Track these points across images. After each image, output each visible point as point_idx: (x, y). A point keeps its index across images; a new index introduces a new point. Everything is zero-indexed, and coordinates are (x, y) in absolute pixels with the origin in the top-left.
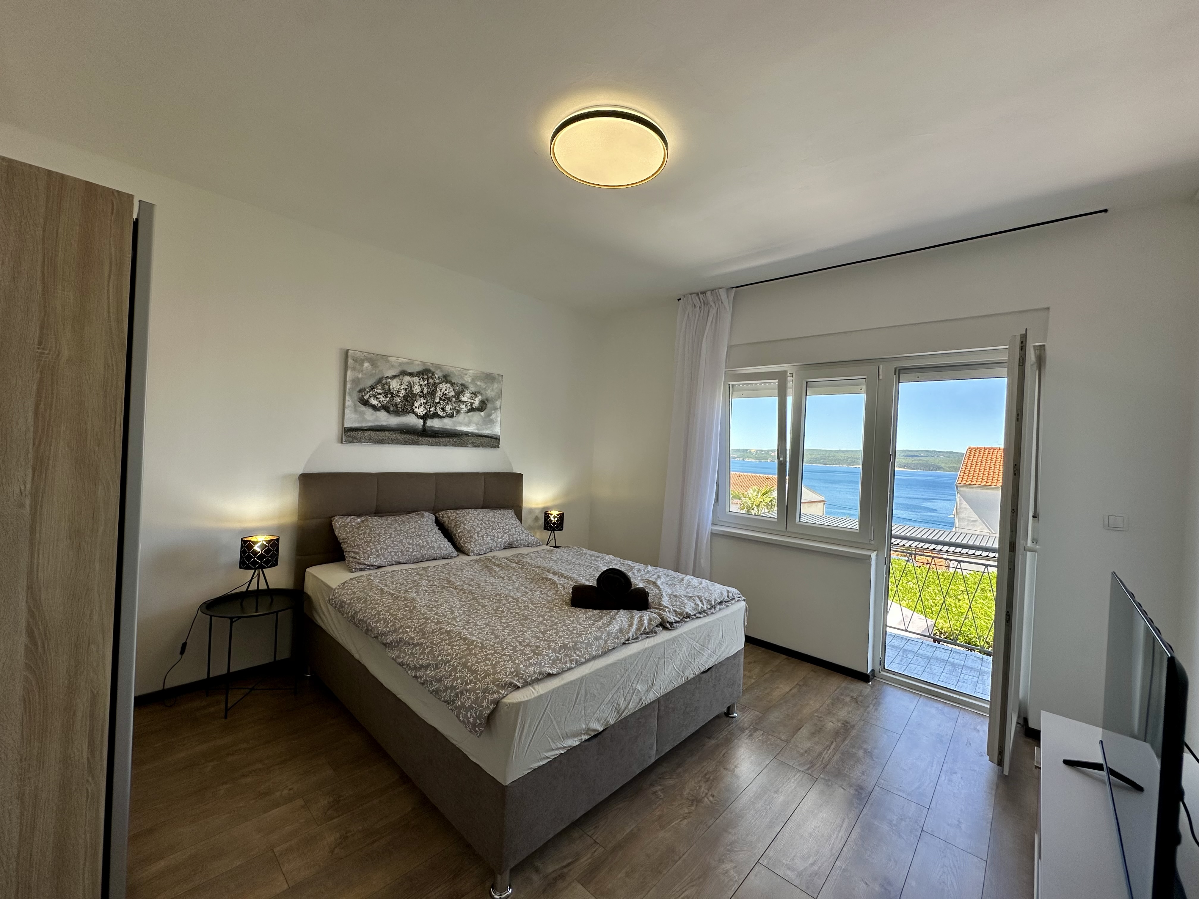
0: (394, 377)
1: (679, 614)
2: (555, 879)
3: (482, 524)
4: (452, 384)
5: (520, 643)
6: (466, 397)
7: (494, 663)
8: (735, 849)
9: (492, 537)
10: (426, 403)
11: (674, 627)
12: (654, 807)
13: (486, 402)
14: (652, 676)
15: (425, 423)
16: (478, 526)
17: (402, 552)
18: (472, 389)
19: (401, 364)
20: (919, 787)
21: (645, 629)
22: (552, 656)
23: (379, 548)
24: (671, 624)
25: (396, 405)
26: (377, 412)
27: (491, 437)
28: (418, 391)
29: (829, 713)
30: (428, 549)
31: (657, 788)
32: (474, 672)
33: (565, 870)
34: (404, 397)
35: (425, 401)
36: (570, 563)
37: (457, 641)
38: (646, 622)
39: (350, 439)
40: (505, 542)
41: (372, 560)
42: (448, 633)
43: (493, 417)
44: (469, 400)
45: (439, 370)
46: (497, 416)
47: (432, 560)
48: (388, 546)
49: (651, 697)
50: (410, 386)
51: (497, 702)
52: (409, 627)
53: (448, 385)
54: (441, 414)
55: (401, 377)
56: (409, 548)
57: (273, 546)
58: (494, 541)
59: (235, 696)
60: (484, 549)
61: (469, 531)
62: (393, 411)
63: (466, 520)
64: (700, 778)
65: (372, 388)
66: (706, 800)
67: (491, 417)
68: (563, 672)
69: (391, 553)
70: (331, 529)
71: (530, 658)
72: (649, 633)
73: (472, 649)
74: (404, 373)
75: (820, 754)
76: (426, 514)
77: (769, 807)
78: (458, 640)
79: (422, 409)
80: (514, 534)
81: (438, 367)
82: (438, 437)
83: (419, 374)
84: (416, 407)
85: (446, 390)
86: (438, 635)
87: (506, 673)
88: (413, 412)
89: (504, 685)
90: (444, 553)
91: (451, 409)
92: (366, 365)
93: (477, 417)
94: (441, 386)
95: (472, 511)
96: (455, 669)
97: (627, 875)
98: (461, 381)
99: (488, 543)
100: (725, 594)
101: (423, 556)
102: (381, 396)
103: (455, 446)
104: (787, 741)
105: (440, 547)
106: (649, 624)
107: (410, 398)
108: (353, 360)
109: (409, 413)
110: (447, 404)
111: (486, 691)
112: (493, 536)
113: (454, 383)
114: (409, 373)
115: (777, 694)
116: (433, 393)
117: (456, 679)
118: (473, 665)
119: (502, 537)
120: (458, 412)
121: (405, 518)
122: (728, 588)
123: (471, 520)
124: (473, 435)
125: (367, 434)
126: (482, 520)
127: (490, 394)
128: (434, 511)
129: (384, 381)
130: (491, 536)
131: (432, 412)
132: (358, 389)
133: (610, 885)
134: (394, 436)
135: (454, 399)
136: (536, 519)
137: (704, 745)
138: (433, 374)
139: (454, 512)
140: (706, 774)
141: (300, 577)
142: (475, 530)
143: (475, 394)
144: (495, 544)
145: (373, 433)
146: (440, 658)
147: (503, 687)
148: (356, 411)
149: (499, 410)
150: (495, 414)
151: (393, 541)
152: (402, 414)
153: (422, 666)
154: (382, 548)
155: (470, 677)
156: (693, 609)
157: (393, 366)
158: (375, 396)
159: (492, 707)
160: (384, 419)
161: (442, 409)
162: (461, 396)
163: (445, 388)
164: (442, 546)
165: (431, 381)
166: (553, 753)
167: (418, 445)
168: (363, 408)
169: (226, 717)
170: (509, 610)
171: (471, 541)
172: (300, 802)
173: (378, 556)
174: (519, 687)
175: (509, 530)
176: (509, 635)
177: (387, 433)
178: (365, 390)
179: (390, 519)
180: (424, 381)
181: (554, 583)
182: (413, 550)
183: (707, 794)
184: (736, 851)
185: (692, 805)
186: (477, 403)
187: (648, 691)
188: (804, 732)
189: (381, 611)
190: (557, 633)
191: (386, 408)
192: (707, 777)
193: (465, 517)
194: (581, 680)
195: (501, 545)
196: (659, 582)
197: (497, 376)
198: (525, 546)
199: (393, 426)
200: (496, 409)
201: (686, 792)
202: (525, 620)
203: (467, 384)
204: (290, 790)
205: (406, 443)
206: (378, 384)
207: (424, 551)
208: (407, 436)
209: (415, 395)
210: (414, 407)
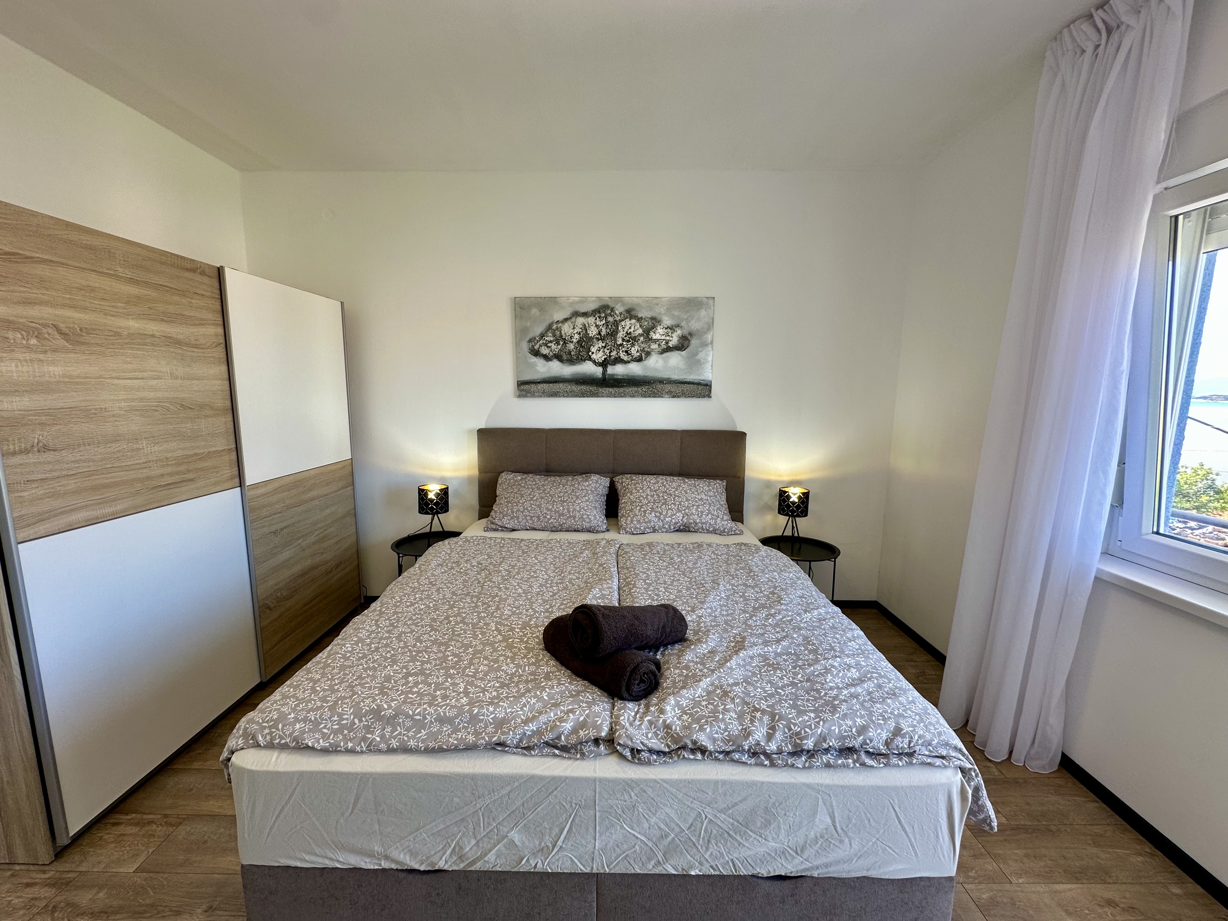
4: (639, 320)
6: (658, 334)
10: (605, 347)
13: (689, 337)
15: (605, 371)
16: (647, 497)
17: (538, 517)
18: (667, 321)
19: (571, 304)
21: (559, 738)
24: (635, 752)
25: (570, 353)
26: (549, 362)
27: (699, 384)
28: (594, 333)
30: (568, 518)
34: (578, 342)
35: (604, 345)
39: (524, 393)
40: (676, 523)
41: (506, 522)
43: (701, 355)
44: (663, 337)
45: (619, 304)
46: (708, 355)
47: (575, 531)
48: (524, 509)
50: (585, 328)
53: (633, 321)
54: (625, 358)
55: (573, 320)
56: (546, 513)
57: (444, 495)
58: (660, 519)
60: (642, 528)
62: (567, 360)
63: (636, 489)
65: (542, 336)
67: (697, 357)
69: (526, 516)
74: (576, 314)
76: (600, 478)
79: (601, 354)
81: (619, 300)
82: (623, 386)
84: (593, 353)
85: (630, 328)
88: (590, 359)
91: (638, 351)
92: (534, 311)
93: (676, 358)
94: (623, 323)
98: (649, 315)
101: (561, 525)
102: (553, 345)
103: (645, 397)
107: (585, 342)
108: (520, 308)
109: (585, 360)
110: (633, 345)
113: (641, 318)
114: (583, 313)
116: (613, 334)
120: (648, 354)
123: (642, 489)
125: (540, 386)
127: (695, 325)
128: (616, 474)
129: (554, 327)
131: (613, 357)
132: (528, 339)
134: (569, 387)
135: (642, 338)
138: (612, 310)
139: (631, 477)
142: (641, 502)
143: (672, 328)
144: (661, 524)
145: (545, 386)
148: (528, 363)
150: (704, 352)
151: (531, 504)
152: (577, 363)
154: (518, 510)
157: (562, 308)
158: (546, 345)
160: (556, 368)
161: (626, 352)
162: (652, 333)
163: (630, 326)
165: (610, 319)
167: (598, 397)
168: (534, 359)
171: (629, 516)
173: (512, 518)
175: (688, 508)
177: (561, 385)
178: (535, 338)
180: (601, 321)
182: (551, 517)
186: (674, 340)
191: (558, 357)
193: (638, 485)
195: (670, 526)
197: (705, 300)
198: (708, 532)
199: (566, 377)
200: (704, 345)
203: (658, 317)
205: (583, 395)
206: (548, 331)
207: (562, 520)
208: (584, 388)
209: (591, 339)
210: (590, 353)
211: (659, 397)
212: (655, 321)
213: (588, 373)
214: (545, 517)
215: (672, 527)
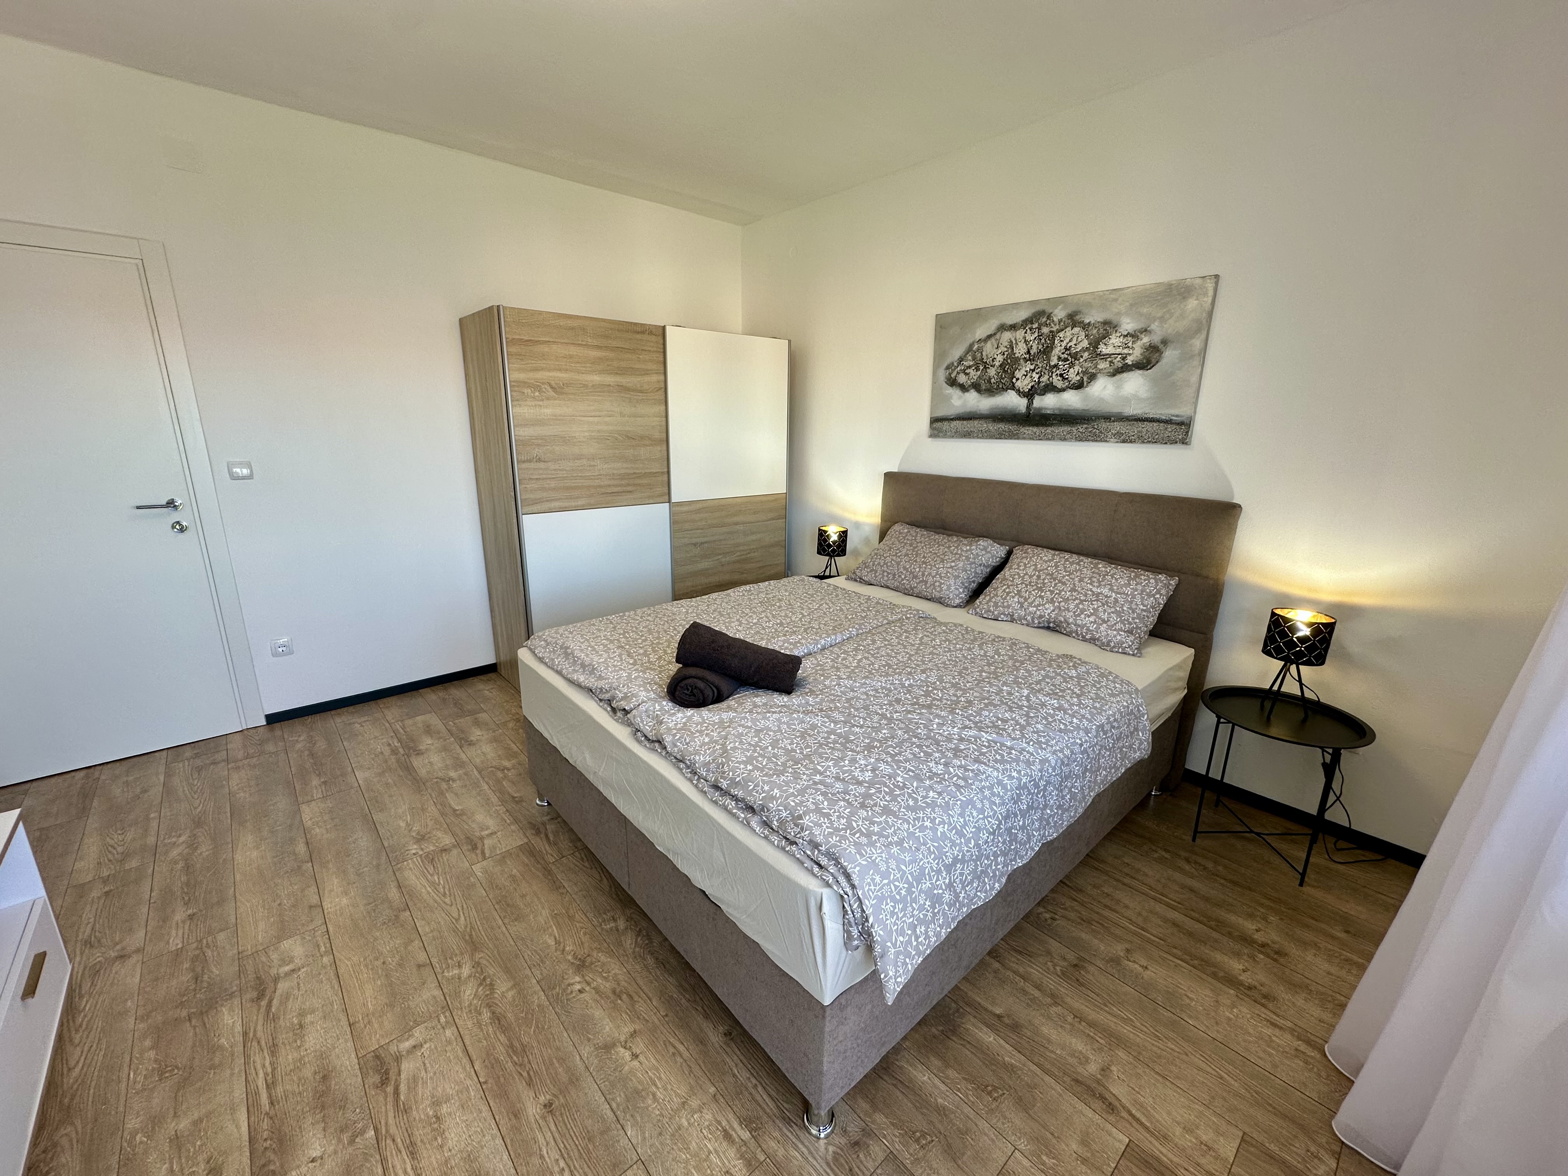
4: (1085, 327)
6: (1112, 345)
10: (1033, 370)
13: (1161, 346)
15: (1030, 403)
18: (1128, 325)
25: (989, 381)
26: (966, 394)
27: (1166, 421)
28: (1023, 352)
34: (1001, 366)
35: (1032, 367)
39: (936, 432)
43: (1177, 378)
44: (1118, 351)
45: (1060, 307)
50: (1011, 346)
53: (1076, 330)
54: (1059, 384)
55: (998, 336)
62: (985, 390)
65: (961, 360)
67: (1173, 378)
74: (1002, 328)
79: (1028, 380)
81: (1059, 301)
82: (1051, 425)
83: (1027, 323)
84: (1018, 379)
85: (1071, 340)
91: (1078, 373)
93: (1137, 381)
94: (1061, 334)
98: (1102, 318)
102: (971, 370)
103: (1081, 440)
107: (1010, 365)
108: (941, 327)
109: (1007, 389)
110: (1072, 365)
113: (1089, 324)
114: (1011, 326)
116: (1046, 351)
120: (1092, 377)
125: (953, 424)
127: (1173, 326)
129: (975, 347)
131: (1043, 384)
132: (947, 365)
134: (984, 425)
135: (1086, 354)
138: (1049, 317)
143: (1134, 335)
145: (959, 424)
148: (945, 395)
152: (996, 393)
157: (986, 322)
158: (964, 371)
160: (972, 402)
161: (1061, 375)
162: (1102, 345)
163: (1069, 338)
165: (1045, 330)
167: (1018, 438)
168: (950, 390)
177: (976, 422)
178: (953, 364)
180: (1033, 333)
186: (1136, 354)
191: (976, 387)
199: (986, 412)
203: (1114, 319)
205: (1001, 436)
206: (968, 353)
208: (1002, 426)
209: (1017, 360)
210: (1014, 380)
211: (1101, 441)
212: (1109, 327)
213: (1009, 408)
214: (900, 576)
215: (1036, 622)
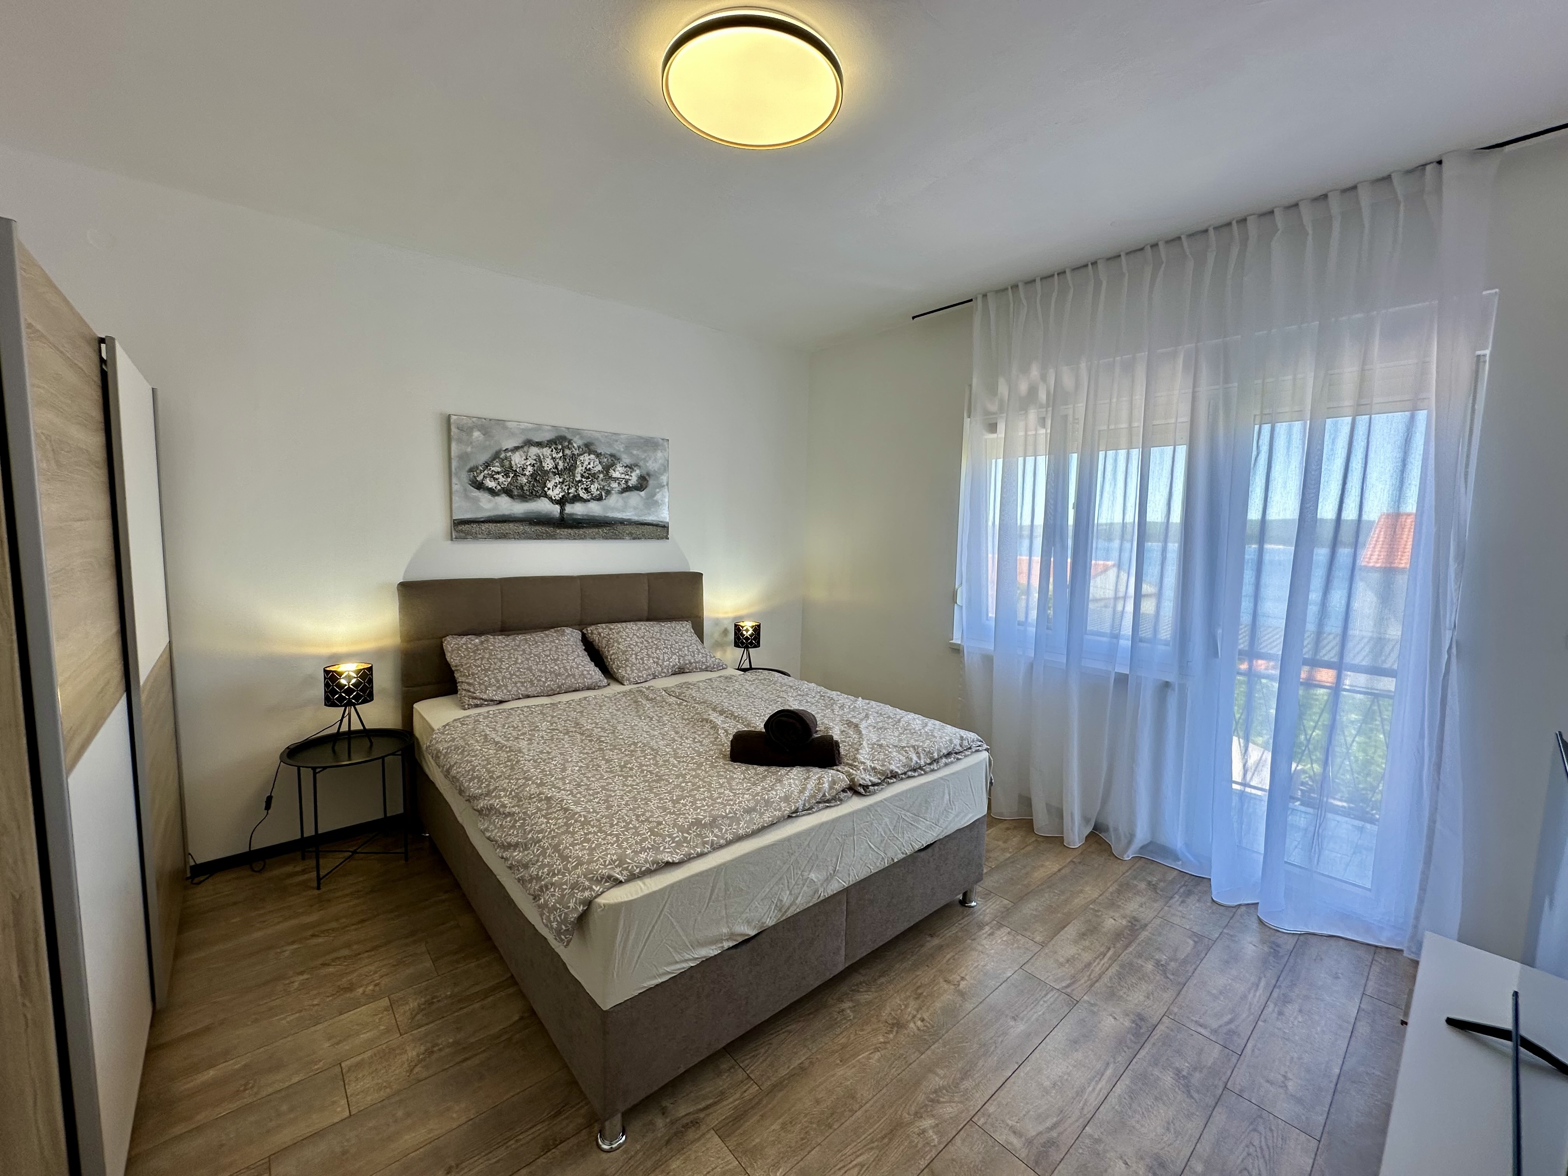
0: (517, 449)
1: (879, 773)
2: (686, 1126)
3: (642, 643)
4: (598, 455)
5: (638, 816)
6: (617, 472)
7: (593, 846)
8: (942, 1100)
9: (655, 660)
10: (563, 483)
11: (870, 792)
12: (838, 1030)
13: (647, 477)
14: (834, 859)
15: (562, 510)
16: (637, 645)
17: (531, 682)
18: (627, 460)
19: (524, 431)
20: (1231, 1021)
21: (824, 795)
22: (677, 837)
23: (500, 678)
24: (865, 787)
25: (522, 487)
26: (496, 498)
27: (657, 525)
28: (550, 466)
29: (1112, 904)
30: (567, 677)
31: (847, 1005)
32: (564, 858)
33: (702, 1115)
34: (531, 475)
35: (561, 480)
36: (749, 696)
37: (555, 813)
38: (826, 785)
39: (462, 535)
40: (674, 666)
41: (490, 694)
42: (548, 799)
43: (658, 497)
44: (623, 476)
45: (578, 437)
46: (664, 497)
47: (574, 691)
48: (511, 675)
49: (835, 887)
50: (539, 460)
51: (589, 903)
52: (504, 790)
53: (592, 456)
54: (585, 496)
55: (525, 449)
56: (540, 676)
57: (366, 675)
58: (658, 664)
59: (328, 863)
60: (645, 676)
61: (624, 652)
62: (518, 496)
63: (621, 637)
64: (908, 994)
65: (487, 465)
66: (912, 1025)
67: (655, 498)
68: (688, 859)
69: (516, 683)
70: (442, 654)
71: (644, 840)
72: (827, 802)
73: (572, 824)
74: (529, 443)
75: (1089, 965)
76: (568, 630)
77: (1000, 1039)
78: (557, 811)
79: (557, 490)
80: (686, 655)
81: (577, 432)
82: (583, 527)
83: (550, 443)
84: (549, 489)
85: (589, 464)
86: (535, 802)
87: (605, 862)
88: (546, 496)
89: (599, 878)
90: (588, 682)
91: (597, 489)
92: (476, 434)
93: (635, 498)
94: (582, 458)
95: (630, 625)
96: (544, 853)
97: (783, 1127)
98: (609, 451)
99: (650, 668)
100: (957, 742)
101: (560, 687)
102: (500, 476)
103: (607, 539)
104: (1043, 945)
105: (583, 674)
106: (831, 788)
107: (540, 476)
108: (458, 428)
109: (539, 497)
110: (592, 482)
111: (574, 886)
112: (657, 658)
113: (601, 453)
114: (537, 442)
115: (1039, 874)
116: (571, 469)
117: (543, 866)
118: (566, 848)
119: (669, 659)
120: (608, 493)
121: (538, 636)
122: (963, 733)
123: (628, 637)
124: (630, 523)
125: (484, 527)
126: (643, 637)
127: (652, 466)
128: (581, 625)
129: (502, 455)
130: (654, 658)
131: (571, 495)
132: (468, 468)
133: (757, 1140)
134: (521, 528)
135: (601, 476)
136: (725, 632)
137: (922, 946)
138: (570, 442)
139: (607, 626)
140: (918, 988)
141: (408, 716)
142: (633, 650)
143: (630, 467)
144: (660, 669)
145: (492, 526)
146: (530, 836)
147: (598, 882)
148: (467, 497)
149: (666, 487)
150: (661, 493)
151: (519, 668)
152: (530, 499)
153: (510, 845)
154: (504, 677)
155: (559, 865)
156: (902, 766)
157: (513, 434)
158: (492, 476)
159: (581, 908)
160: (505, 506)
161: (586, 489)
162: (611, 471)
163: (587, 461)
164: (585, 673)
165: (567, 452)
166: (678, 966)
167: (556, 539)
168: (476, 493)
169: (319, 888)
170: (641, 765)
171: (627, 666)
172: (385, 1002)
173: (498, 688)
174: (621, 882)
175: (680, 650)
176: (627, 805)
177: (511, 525)
178: (477, 468)
179: (520, 637)
180: (557, 453)
181: (715, 727)
182: (546, 679)
183: (914, 1017)
184: (944, 1102)
185: (891, 1031)
186: (633, 480)
187: (828, 880)
188: (1071, 931)
189: (477, 766)
190: (693, 803)
191: (507, 492)
192: (919, 991)
193: (621, 634)
194: (717, 870)
195: (668, 670)
196: (863, 726)
197: (661, 441)
198: (702, 670)
199: (521, 516)
200: (661, 486)
201: (884, 1014)
202: (657, 781)
203: (618, 454)
204: (376, 985)
205: (538, 537)
206: (494, 459)
207: (560, 681)
208: (539, 528)
209: (546, 473)
210: (546, 489)
211: (621, 539)
212: (614, 459)
213: (544, 512)
214: (540, 680)
215: (670, 671)
